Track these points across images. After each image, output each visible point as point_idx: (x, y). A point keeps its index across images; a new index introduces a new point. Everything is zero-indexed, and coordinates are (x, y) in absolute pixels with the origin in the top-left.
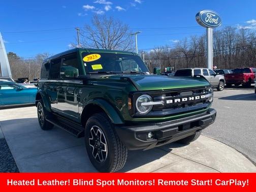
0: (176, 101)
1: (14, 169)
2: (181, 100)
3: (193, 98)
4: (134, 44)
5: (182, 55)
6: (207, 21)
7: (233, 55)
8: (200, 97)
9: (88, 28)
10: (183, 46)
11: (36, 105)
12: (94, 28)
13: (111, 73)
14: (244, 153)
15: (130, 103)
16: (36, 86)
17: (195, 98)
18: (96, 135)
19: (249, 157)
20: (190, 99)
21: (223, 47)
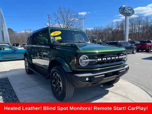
0: (103, 59)
1: (14, 95)
2: (107, 59)
3: (114, 58)
4: (82, 25)
5: (110, 32)
6: (125, 12)
7: (141, 33)
8: (119, 57)
9: (55, 15)
10: (111, 27)
11: (24, 59)
12: (59, 15)
13: (66, 42)
14: (145, 89)
15: (75, 60)
16: (24, 48)
17: (115, 58)
18: (56, 78)
19: (148, 92)
20: (112, 58)
21: (135, 27)
